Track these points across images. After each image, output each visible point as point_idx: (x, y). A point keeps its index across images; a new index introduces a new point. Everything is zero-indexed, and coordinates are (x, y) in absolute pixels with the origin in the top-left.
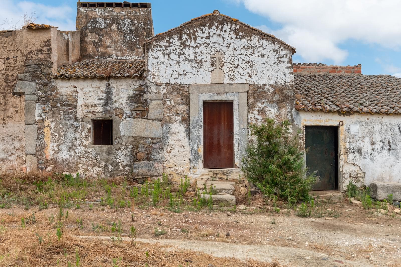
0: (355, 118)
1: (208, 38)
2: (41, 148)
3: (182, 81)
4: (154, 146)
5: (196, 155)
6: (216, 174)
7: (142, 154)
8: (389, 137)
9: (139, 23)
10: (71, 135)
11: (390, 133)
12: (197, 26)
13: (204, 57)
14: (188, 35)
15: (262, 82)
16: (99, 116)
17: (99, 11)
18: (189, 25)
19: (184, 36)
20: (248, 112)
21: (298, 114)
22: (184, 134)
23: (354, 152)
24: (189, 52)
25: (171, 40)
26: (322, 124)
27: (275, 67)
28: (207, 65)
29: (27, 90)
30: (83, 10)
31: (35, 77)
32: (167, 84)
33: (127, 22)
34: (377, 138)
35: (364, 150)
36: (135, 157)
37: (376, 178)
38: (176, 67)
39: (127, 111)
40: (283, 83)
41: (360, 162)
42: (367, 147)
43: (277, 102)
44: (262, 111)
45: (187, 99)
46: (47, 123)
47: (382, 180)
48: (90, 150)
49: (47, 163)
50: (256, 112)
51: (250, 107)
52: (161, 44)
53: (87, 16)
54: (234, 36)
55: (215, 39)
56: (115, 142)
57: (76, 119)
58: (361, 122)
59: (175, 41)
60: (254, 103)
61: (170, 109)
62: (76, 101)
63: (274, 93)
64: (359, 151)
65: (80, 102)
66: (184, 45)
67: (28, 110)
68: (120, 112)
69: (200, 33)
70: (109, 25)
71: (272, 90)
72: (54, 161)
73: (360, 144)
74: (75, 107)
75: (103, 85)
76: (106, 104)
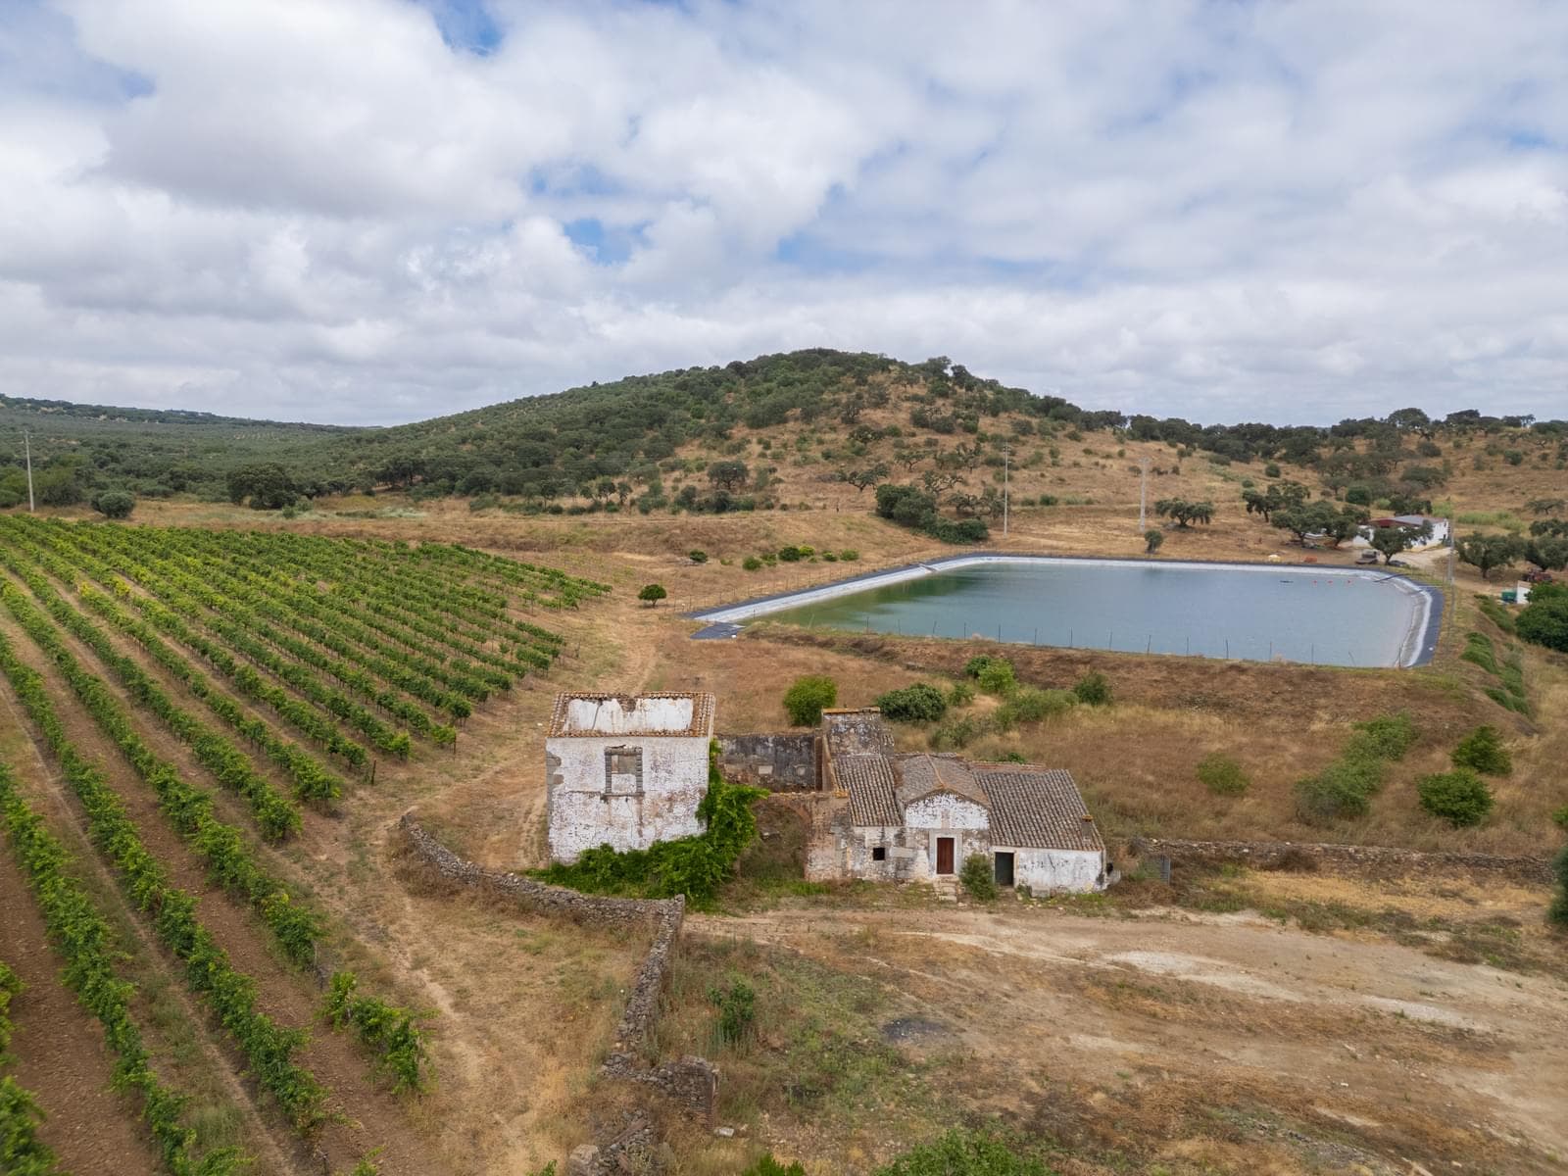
0: (1023, 848)
1: (940, 802)
2: (845, 864)
3: (927, 826)
4: (909, 862)
5: (930, 866)
6: (944, 878)
7: (901, 867)
8: (1042, 860)
10: (862, 856)
11: (1042, 857)
12: (934, 795)
13: (938, 813)
14: (929, 800)
15: (971, 828)
16: (877, 846)
18: (929, 794)
20: (962, 843)
21: (991, 846)
22: (924, 856)
23: (1021, 868)
24: (929, 810)
25: (919, 803)
26: (1004, 851)
27: (978, 819)
28: (940, 817)
29: (837, 832)
31: (841, 824)
32: (917, 828)
33: (862, 726)
34: (1035, 860)
35: (1026, 866)
36: (898, 868)
37: (1033, 882)
38: (922, 819)
39: (893, 843)
40: (983, 828)
41: (1025, 873)
42: (1029, 865)
43: (979, 839)
44: (971, 844)
45: (927, 836)
46: (848, 849)
48: (872, 865)
49: (848, 871)
50: (967, 844)
51: (964, 841)
52: (913, 805)
54: (955, 801)
55: (944, 803)
56: (885, 859)
57: (865, 848)
58: (1027, 851)
59: (921, 803)
60: (966, 839)
61: (918, 841)
62: (864, 837)
63: (977, 834)
64: (1024, 867)
65: (867, 838)
66: (926, 806)
67: (838, 842)
68: (889, 843)
69: (936, 800)
71: (976, 832)
72: (852, 871)
73: (1025, 863)
74: (864, 841)
75: (878, 828)
76: (882, 839)
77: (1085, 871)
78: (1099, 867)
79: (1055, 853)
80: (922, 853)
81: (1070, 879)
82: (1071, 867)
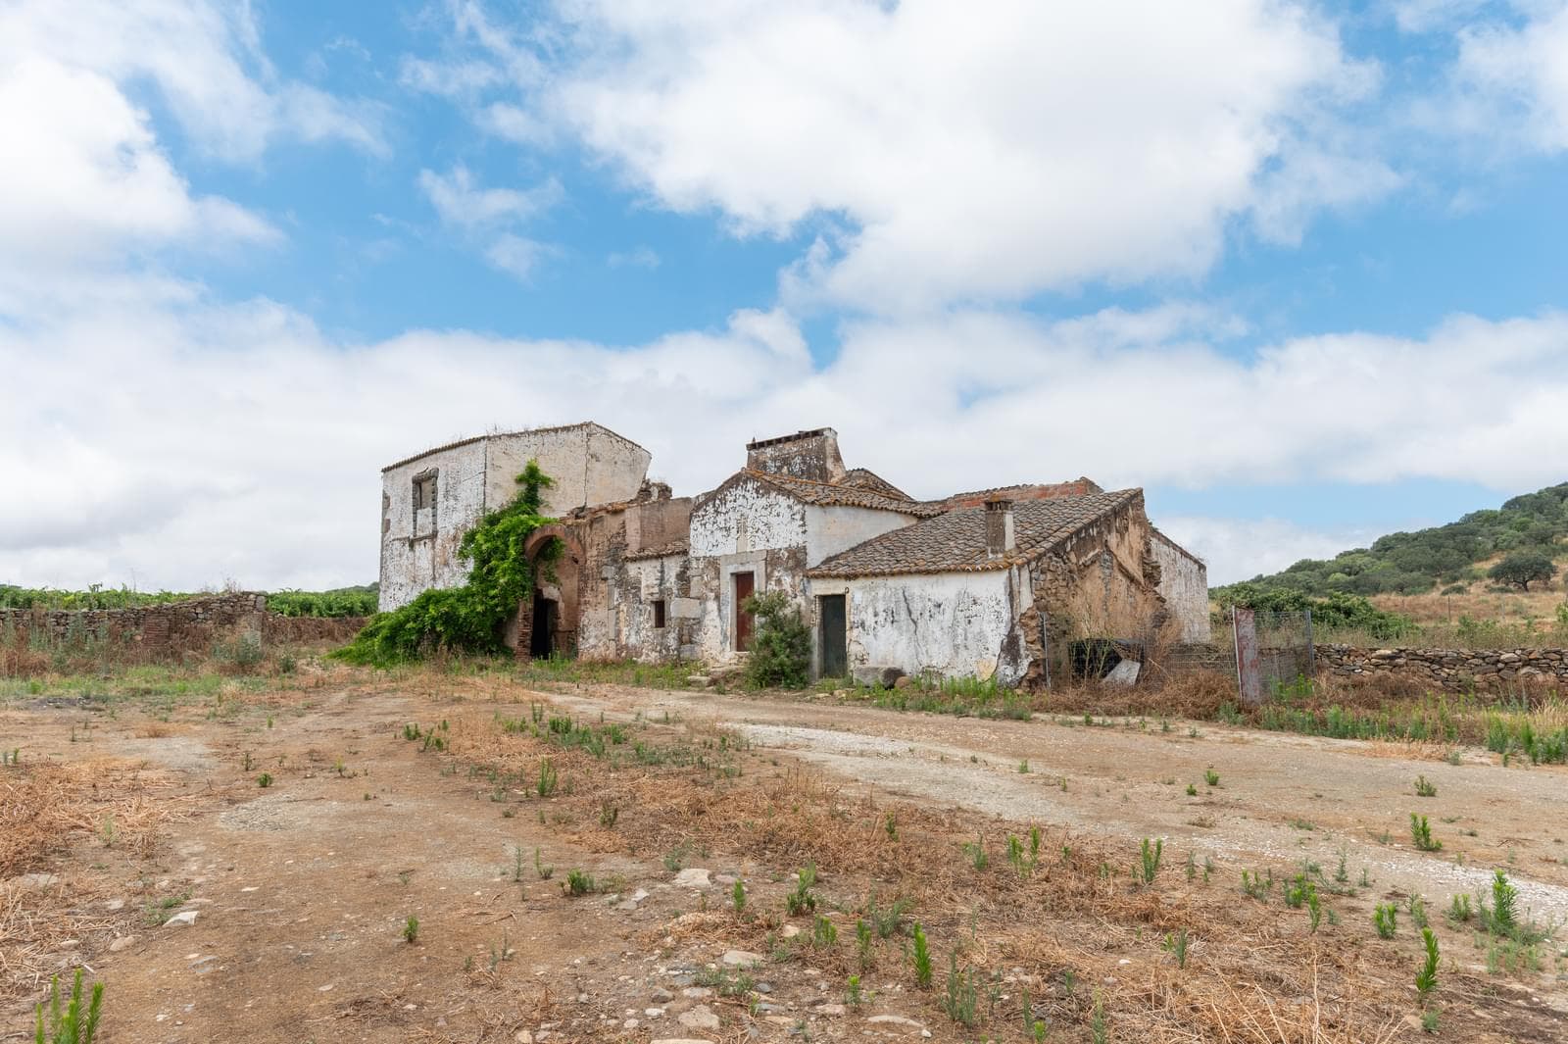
0: (861, 582)
1: (735, 501)
2: (618, 633)
3: (716, 553)
4: (695, 627)
5: (725, 636)
6: (742, 658)
7: (685, 638)
8: (892, 605)
9: (811, 459)
10: (637, 619)
11: (893, 600)
12: (727, 489)
13: (732, 523)
14: (720, 500)
15: (778, 547)
16: (654, 598)
17: (769, 451)
18: (721, 489)
19: (718, 502)
20: (767, 582)
21: (809, 582)
22: (716, 613)
23: (858, 627)
24: (721, 518)
25: (708, 508)
26: (829, 593)
27: (789, 527)
28: (734, 531)
29: (610, 576)
30: (753, 453)
32: (705, 557)
34: (881, 607)
35: (867, 624)
36: (681, 641)
37: (880, 660)
38: (710, 538)
39: (675, 591)
40: (796, 545)
41: (864, 639)
42: (870, 620)
43: (791, 569)
44: (779, 581)
45: (720, 573)
46: (622, 607)
47: (886, 663)
48: (650, 634)
49: (622, 648)
50: (773, 583)
51: (768, 577)
52: (700, 514)
53: (757, 460)
54: (755, 495)
55: (741, 501)
56: (667, 623)
57: (641, 603)
58: (866, 587)
59: (710, 509)
60: (772, 572)
61: (706, 584)
62: (640, 583)
63: (788, 558)
64: (863, 624)
65: (643, 584)
66: (717, 512)
67: (610, 595)
68: (670, 592)
69: (729, 498)
70: (780, 468)
71: (786, 554)
72: (627, 647)
73: (863, 616)
74: (639, 589)
75: (657, 564)
76: (660, 585)
77: (975, 628)
78: (1006, 616)
79: (916, 586)
80: (712, 605)
81: (948, 650)
82: (947, 618)
